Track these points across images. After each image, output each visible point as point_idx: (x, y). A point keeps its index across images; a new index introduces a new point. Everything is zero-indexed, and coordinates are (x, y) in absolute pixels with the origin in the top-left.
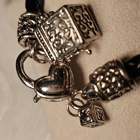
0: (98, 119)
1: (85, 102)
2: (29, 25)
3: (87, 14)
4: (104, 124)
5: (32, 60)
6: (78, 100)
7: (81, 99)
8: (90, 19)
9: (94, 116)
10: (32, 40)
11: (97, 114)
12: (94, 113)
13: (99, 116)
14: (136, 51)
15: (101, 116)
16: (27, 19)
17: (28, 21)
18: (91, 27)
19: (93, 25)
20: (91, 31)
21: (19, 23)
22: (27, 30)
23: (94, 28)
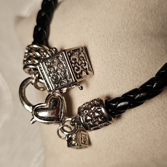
0: (82, 143)
1: (73, 128)
2: (34, 56)
3: (83, 55)
4: (86, 147)
5: (33, 86)
6: (67, 126)
7: (70, 125)
8: (85, 60)
9: (78, 140)
10: (35, 70)
11: (82, 139)
12: (79, 138)
13: (83, 141)
14: (120, 91)
15: (85, 141)
16: (33, 50)
17: (33, 53)
18: (85, 68)
19: (87, 65)
20: (84, 71)
21: (25, 53)
22: (32, 61)
23: (88, 68)
